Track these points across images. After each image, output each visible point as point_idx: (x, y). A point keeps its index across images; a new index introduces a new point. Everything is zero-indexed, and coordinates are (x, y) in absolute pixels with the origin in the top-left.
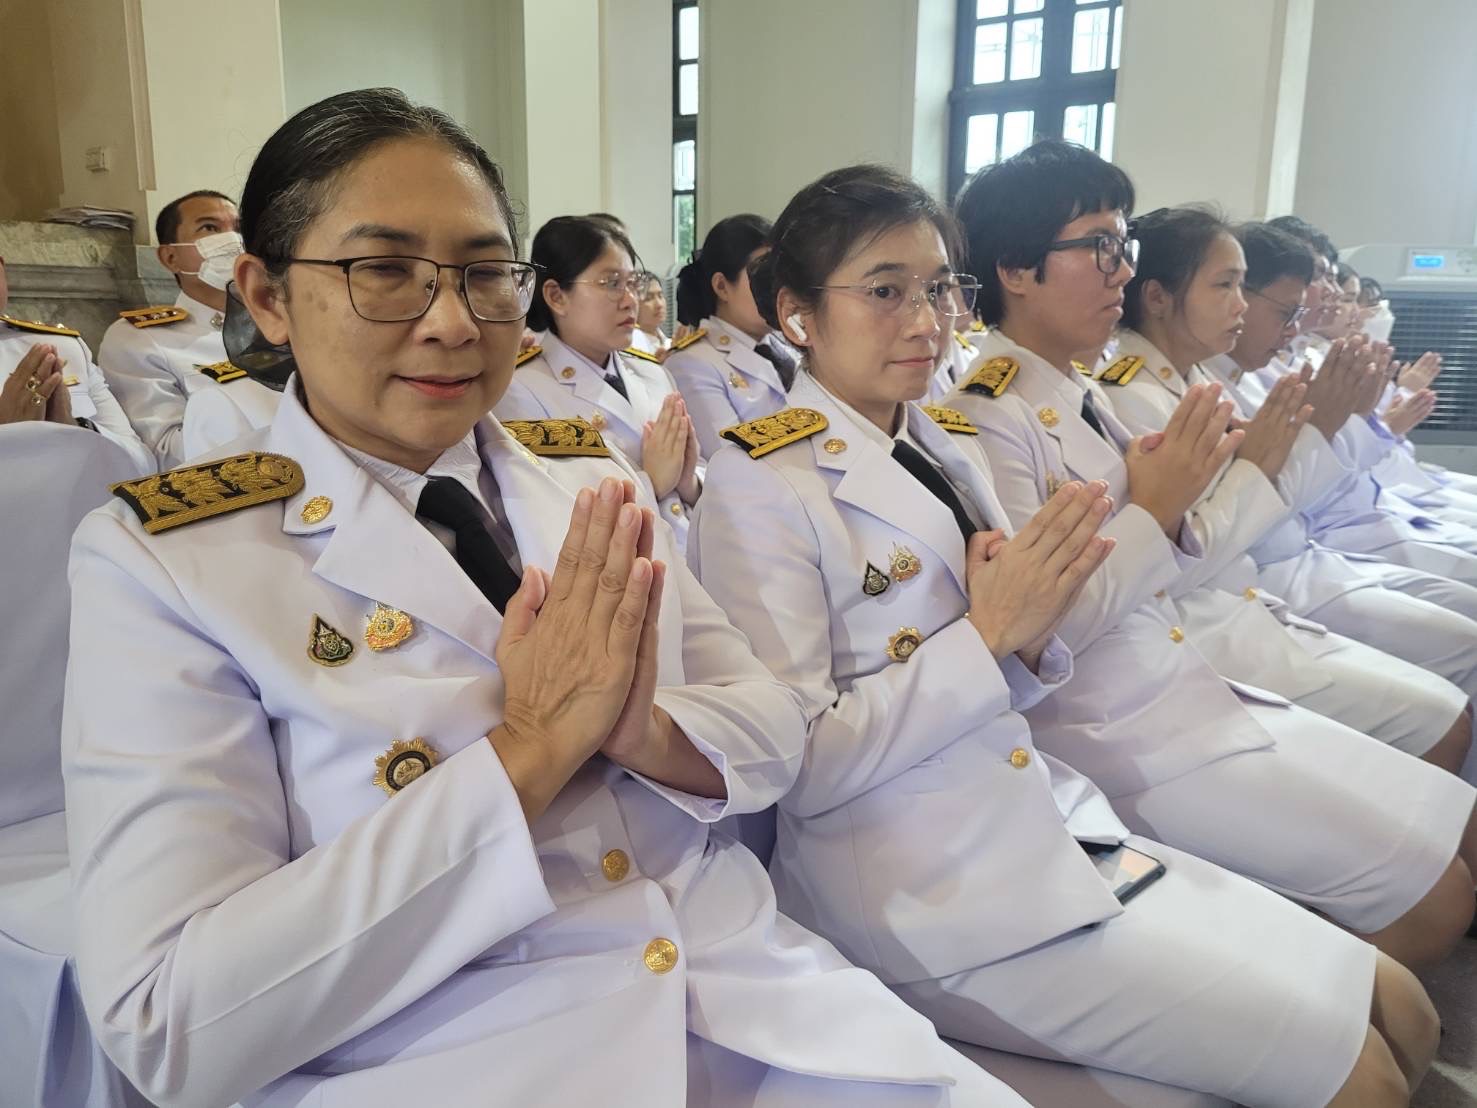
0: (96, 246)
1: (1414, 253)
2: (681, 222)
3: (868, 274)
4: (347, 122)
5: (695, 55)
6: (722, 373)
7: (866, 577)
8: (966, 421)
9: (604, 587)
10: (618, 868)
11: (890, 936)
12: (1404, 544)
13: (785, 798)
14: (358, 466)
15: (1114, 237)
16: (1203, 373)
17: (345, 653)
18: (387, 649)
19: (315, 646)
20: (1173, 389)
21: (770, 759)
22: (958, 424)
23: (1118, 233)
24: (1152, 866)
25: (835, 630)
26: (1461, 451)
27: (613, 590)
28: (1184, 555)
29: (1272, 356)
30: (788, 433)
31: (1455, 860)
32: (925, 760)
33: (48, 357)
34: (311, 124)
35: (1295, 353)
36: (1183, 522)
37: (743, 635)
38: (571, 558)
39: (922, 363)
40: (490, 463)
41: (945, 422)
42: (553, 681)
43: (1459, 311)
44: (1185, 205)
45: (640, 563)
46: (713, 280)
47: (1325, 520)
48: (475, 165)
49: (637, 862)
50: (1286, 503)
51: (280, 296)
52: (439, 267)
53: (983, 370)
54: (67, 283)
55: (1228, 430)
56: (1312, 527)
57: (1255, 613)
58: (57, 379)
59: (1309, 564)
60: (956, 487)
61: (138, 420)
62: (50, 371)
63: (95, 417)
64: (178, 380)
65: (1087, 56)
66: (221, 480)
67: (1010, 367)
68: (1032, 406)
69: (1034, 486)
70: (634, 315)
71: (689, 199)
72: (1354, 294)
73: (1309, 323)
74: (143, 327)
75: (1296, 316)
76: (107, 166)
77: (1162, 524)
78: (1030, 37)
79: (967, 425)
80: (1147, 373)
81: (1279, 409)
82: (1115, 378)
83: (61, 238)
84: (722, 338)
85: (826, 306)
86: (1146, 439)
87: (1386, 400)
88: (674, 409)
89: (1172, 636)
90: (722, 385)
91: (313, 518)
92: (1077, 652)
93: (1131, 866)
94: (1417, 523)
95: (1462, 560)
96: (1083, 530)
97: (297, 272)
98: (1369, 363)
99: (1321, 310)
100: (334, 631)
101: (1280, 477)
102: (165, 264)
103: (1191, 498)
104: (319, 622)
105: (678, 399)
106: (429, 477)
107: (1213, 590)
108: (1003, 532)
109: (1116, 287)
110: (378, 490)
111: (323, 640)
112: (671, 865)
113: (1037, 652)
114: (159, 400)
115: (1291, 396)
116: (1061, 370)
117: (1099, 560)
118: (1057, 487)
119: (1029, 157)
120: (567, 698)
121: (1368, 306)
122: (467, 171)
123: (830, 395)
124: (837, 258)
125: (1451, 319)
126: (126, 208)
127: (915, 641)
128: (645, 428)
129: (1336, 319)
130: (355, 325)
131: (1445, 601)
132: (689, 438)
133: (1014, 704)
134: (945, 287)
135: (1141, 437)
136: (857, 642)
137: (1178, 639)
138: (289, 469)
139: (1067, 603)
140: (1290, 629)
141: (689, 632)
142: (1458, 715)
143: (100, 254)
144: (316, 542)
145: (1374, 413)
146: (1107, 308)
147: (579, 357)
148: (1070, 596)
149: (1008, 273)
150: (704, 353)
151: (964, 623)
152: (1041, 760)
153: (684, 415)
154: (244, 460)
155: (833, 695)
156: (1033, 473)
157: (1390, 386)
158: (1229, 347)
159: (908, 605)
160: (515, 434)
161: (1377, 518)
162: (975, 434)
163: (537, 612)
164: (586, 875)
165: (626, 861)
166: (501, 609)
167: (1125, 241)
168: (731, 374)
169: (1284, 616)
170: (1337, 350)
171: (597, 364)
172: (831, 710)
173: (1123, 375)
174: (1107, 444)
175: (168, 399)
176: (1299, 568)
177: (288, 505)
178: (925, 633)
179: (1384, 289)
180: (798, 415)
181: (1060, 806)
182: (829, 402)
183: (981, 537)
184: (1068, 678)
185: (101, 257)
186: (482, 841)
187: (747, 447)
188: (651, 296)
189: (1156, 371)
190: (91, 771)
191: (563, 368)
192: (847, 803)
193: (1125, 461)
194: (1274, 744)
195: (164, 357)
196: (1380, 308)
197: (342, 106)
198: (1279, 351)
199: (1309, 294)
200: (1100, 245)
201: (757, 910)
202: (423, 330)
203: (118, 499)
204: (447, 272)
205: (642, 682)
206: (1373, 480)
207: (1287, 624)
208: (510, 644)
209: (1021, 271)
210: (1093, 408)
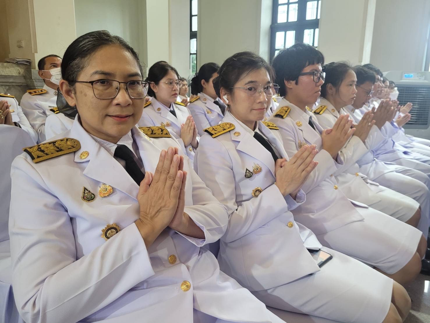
0: (20, 70)
1: (405, 74)
2: (192, 62)
3: (246, 84)
4: (92, 41)
5: (197, 14)
6: (204, 110)
7: (246, 173)
8: (275, 126)
9: (169, 179)
10: (173, 260)
11: (253, 278)
12: (401, 159)
13: (222, 237)
14: (97, 142)
15: (318, 72)
16: (344, 110)
17: (93, 198)
18: (105, 197)
19: (84, 196)
20: (335, 115)
21: (218, 227)
22: (273, 127)
23: (319, 71)
24: (329, 256)
25: (237, 188)
26: (418, 131)
27: (171, 180)
28: (338, 164)
29: (364, 105)
30: (223, 130)
31: (416, 253)
32: (263, 226)
33: (5, 104)
34: (81, 41)
35: (370, 104)
36: (338, 154)
37: (211, 190)
38: (159, 170)
39: (262, 110)
40: (136, 140)
41: (269, 126)
42: (154, 206)
43: (417, 90)
44: (339, 62)
45: (180, 172)
46: (202, 82)
47: (378, 152)
48: (130, 52)
49: (179, 259)
50: (367, 148)
51: (73, 92)
52: (120, 83)
53: (280, 110)
54: (11, 80)
55: (351, 128)
56: (375, 155)
57: (359, 180)
58: (8, 110)
59: (374, 165)
60: (272, 145)
61: (32, 123)
62: (6, 109)
63: (19, 122)
64: (44, 111)
65: (310, 15)
66: (56, 147)
67: (288, 109)
68: (294, 121)
69: (295, 144)
70: (178, 92)
71: (195, 56)
72: (387, 86)
73: (374, 95)
74: (33, 95)
75: (371, 93)
76: (23, 46)
77: (331, 155)
78: (294, 9)
79: (275, 127)
80: (327, 110)
81: (365, 121)
82: (318, 112)
83: (9, 67)
84: (204, 99)
85: (234, 92)
86: (327, 131)
87: (396, 117)
88: (190, 120)
89: (334, 188)
90: (204, 113)
91: (83, 157)
92: (307, 193)
93: (322, 256)
94: (405, 153)
95: (418, 164)
96: (309, 159)
97: (78, 85)
98: (392, 107)
99: (378, 91)
100: (89, 191)
101: (366, 140)
102: (40, 76)
103: (340, 148)
104: (85, 189)
105: (191, 117)
106: (117, 145)
107: (346, 173)
108: (286, 159)
109: (319, 86)
110: (102, 149)
111: (86, 194)
112: (189, 259)
113: (295, 194)
114: (38, 117)
115: (369, 118)
116: (303, 110)
117: (314, 168)
118: (301, 144)
119: (293, 48)
120: (158, 211)
121: (391, 89)
122: (128, 54)
123: (235, 118)
124: (237, 79)
125: (415, 93)
126: (29, 59)
127: (260, 192)
128: (181, 126)
129: (382, 93)
130: (95, 100)
131: (413, 176)
132: (194, 129)
133: (289, 208)
134: (269, 87)
135: (326, 130)
136: (243, 192)
137: (336, 188)
138: (76, 143)
139: (304, 180)
140: (368, 185)
141: (194, 189)
142: (417, 210)
143: (21, 72)
144: (84, 164)
145: (393, 121)
146: (316, 92)
147: (162, 105)
148: (305, 178)
149: (287, 82)
150: (199, 103)
151: (274, 186)
152: (296, 224)
153: (193, 122)
154: (63, 140)
155: (236, 207)
156: (295, 141)
157: (398, 112)
158: (352, 103)
159: (258, 181)
160: (143, 131)
161: (393, 151)
162: (278, 130)
163: (150, 185)
164: (164, 262)
165: (176, 258)
166: (139, 184)
167: (321, 73)
168: (207, 110)
169: (367, 181)
170: (382, 103)
171: (167, 107)
172: (235, 211)
173: (321, 111)
174: (316, 132)
175: (41, 116)
176: (371, 166)
177: (76, 154)
178: (263, 188)
179: (396, 84)
180: (226, 125)
181: (302, 238)
182: (235, 120)
183: (279, 160)
184: (305, 201)
185: (21, 73)
186: (133, 254)
187: (211, 134)
188: (184, 85)
189: (330, 110)
190: (17, 234)
191: (157, 108)
192: (240, 238)
193: (321, 137)
194: (364, 219)
195: (40, 104)
196: (395, 90)
197: (90, 36)
198: (366, 103)
199: (374, 87)
200: (314, 74)
201: (214, 271)
202: (115, 102)
203: (25, 152)
204: (122, 84)
205: (180, 206)
206: (392, 140)
207: (367, 183)
208: (141, 195)
209: (291, 81)
210: (312, 121)
